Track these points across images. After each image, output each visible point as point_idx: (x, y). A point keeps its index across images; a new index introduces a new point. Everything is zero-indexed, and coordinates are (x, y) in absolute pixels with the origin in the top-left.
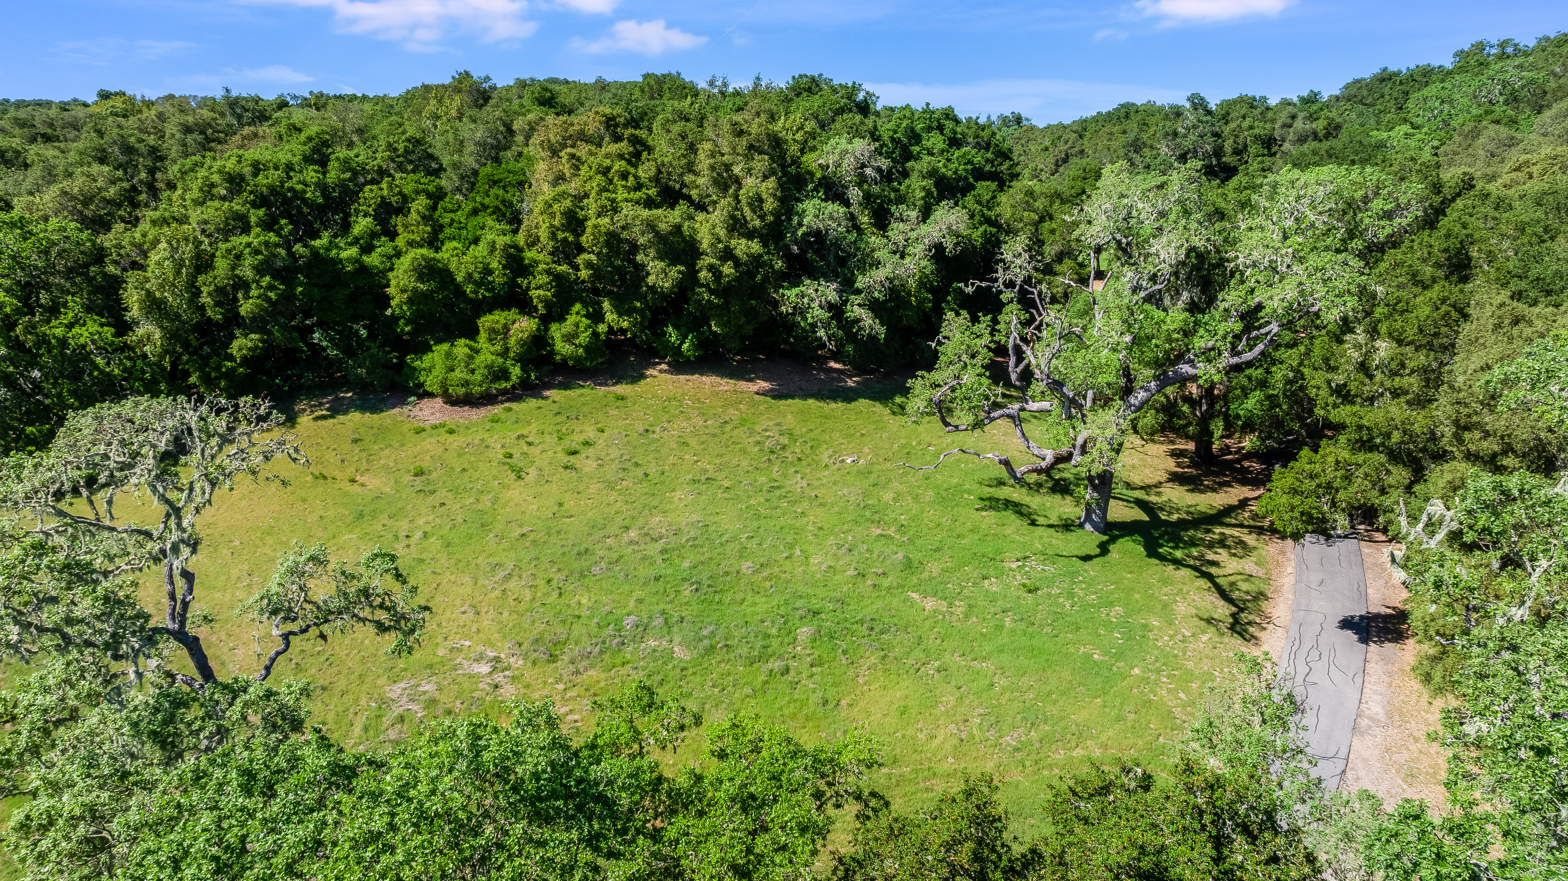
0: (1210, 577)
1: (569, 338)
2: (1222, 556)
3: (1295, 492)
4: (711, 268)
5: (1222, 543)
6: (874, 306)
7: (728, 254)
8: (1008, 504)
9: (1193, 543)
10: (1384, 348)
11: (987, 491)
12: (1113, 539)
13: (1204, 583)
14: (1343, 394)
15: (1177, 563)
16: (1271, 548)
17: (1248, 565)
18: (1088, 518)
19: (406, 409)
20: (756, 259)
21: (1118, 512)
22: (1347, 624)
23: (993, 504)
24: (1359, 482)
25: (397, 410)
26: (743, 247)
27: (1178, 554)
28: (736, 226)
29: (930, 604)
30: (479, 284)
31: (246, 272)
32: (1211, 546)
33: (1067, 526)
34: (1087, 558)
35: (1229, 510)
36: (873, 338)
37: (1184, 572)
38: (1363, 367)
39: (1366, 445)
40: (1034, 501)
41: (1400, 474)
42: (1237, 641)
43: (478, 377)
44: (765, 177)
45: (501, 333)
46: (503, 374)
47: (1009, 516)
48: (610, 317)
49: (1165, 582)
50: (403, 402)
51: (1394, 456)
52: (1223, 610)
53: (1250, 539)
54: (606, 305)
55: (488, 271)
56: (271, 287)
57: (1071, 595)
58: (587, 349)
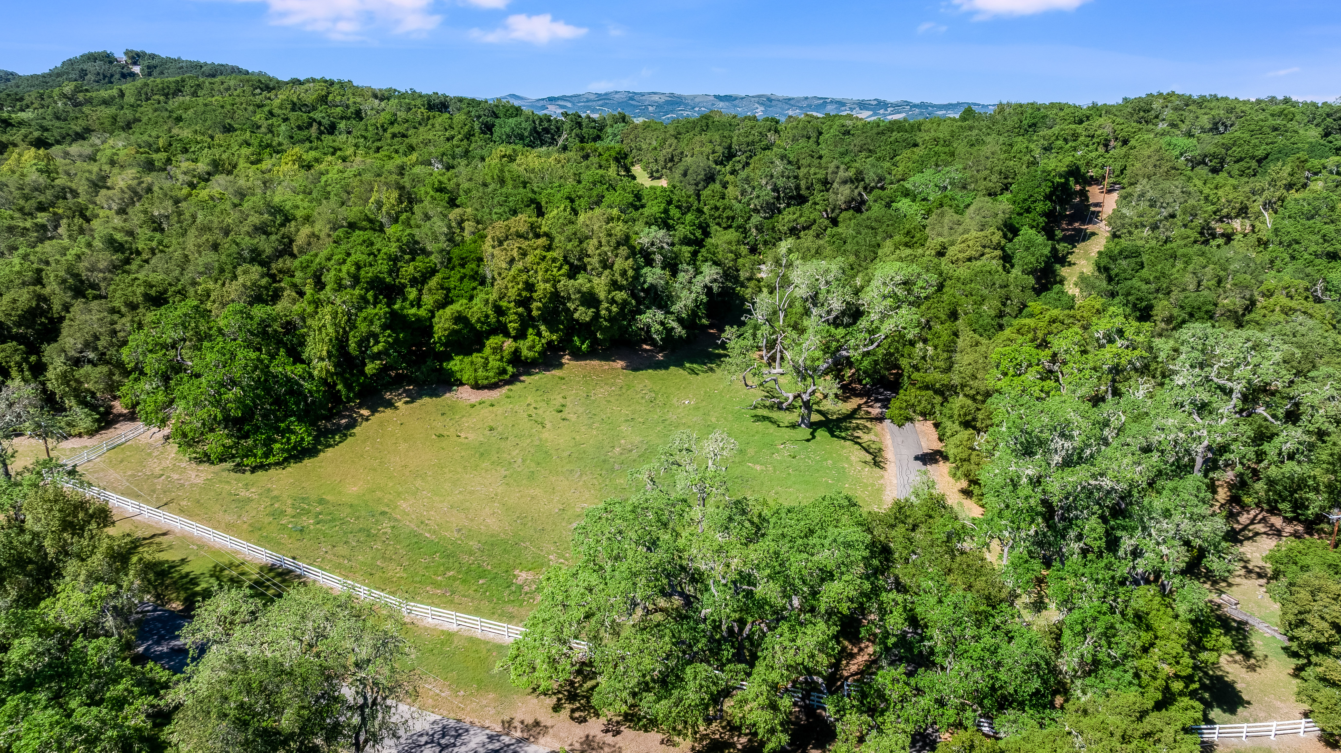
0: (860, 444)
1: (531, 348)
2: (859, 433)
3: (901, 408)
4: (607, 309)
5: (857, 427)
6: (680, 320)
7: (613, 301)
8: (765, 418)
9: (847, 429)
10: (930, 351)
11: (754, 412)
12: (815, 430)
13: (857, 446)
14: (916, 368)
15: (844, 438)
16: (877, 427)
17: (871, 436)
18: (803, 422)
19: (453, 393)
20: (625, 301)
21: (815, 417)
22: (917, 458)
23: (758, 418)
24: (924, 403)
25: (448, 395)
26: (620, 296)
27: (843, 434)
28: (614, 285)
29: (758, 468)
30: (483, 323)
31: (376, 328)
32: (854, 429)
33: (793, 426)
34: (808, 440)
35: (855, 411)
36: (680, 337)
37: (848, 443)
38: (924, 358)
39: (927, 387)
40: (775, 415)
41: (938, 399)
42: (878, 469)
43: (491, 374)
44: (627, 259)
45: (498, 349)
46: (504, 371)
47: (767, 423)
48: (545, 333)
49: (843, 447)
50: (450, 390)
51: (937, 392)
52: (869, 458)
53: (868, 424)
54: (543, 328)
55: (487, 316)
56: (389, 336)
57: (809, 458)
58: (539, 353)
